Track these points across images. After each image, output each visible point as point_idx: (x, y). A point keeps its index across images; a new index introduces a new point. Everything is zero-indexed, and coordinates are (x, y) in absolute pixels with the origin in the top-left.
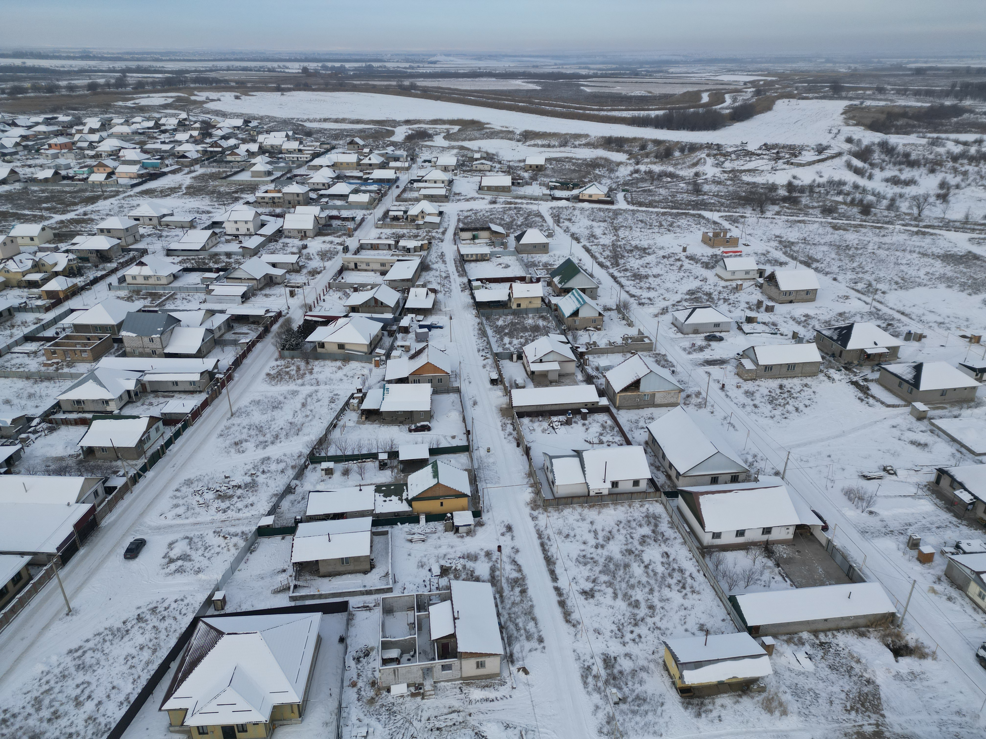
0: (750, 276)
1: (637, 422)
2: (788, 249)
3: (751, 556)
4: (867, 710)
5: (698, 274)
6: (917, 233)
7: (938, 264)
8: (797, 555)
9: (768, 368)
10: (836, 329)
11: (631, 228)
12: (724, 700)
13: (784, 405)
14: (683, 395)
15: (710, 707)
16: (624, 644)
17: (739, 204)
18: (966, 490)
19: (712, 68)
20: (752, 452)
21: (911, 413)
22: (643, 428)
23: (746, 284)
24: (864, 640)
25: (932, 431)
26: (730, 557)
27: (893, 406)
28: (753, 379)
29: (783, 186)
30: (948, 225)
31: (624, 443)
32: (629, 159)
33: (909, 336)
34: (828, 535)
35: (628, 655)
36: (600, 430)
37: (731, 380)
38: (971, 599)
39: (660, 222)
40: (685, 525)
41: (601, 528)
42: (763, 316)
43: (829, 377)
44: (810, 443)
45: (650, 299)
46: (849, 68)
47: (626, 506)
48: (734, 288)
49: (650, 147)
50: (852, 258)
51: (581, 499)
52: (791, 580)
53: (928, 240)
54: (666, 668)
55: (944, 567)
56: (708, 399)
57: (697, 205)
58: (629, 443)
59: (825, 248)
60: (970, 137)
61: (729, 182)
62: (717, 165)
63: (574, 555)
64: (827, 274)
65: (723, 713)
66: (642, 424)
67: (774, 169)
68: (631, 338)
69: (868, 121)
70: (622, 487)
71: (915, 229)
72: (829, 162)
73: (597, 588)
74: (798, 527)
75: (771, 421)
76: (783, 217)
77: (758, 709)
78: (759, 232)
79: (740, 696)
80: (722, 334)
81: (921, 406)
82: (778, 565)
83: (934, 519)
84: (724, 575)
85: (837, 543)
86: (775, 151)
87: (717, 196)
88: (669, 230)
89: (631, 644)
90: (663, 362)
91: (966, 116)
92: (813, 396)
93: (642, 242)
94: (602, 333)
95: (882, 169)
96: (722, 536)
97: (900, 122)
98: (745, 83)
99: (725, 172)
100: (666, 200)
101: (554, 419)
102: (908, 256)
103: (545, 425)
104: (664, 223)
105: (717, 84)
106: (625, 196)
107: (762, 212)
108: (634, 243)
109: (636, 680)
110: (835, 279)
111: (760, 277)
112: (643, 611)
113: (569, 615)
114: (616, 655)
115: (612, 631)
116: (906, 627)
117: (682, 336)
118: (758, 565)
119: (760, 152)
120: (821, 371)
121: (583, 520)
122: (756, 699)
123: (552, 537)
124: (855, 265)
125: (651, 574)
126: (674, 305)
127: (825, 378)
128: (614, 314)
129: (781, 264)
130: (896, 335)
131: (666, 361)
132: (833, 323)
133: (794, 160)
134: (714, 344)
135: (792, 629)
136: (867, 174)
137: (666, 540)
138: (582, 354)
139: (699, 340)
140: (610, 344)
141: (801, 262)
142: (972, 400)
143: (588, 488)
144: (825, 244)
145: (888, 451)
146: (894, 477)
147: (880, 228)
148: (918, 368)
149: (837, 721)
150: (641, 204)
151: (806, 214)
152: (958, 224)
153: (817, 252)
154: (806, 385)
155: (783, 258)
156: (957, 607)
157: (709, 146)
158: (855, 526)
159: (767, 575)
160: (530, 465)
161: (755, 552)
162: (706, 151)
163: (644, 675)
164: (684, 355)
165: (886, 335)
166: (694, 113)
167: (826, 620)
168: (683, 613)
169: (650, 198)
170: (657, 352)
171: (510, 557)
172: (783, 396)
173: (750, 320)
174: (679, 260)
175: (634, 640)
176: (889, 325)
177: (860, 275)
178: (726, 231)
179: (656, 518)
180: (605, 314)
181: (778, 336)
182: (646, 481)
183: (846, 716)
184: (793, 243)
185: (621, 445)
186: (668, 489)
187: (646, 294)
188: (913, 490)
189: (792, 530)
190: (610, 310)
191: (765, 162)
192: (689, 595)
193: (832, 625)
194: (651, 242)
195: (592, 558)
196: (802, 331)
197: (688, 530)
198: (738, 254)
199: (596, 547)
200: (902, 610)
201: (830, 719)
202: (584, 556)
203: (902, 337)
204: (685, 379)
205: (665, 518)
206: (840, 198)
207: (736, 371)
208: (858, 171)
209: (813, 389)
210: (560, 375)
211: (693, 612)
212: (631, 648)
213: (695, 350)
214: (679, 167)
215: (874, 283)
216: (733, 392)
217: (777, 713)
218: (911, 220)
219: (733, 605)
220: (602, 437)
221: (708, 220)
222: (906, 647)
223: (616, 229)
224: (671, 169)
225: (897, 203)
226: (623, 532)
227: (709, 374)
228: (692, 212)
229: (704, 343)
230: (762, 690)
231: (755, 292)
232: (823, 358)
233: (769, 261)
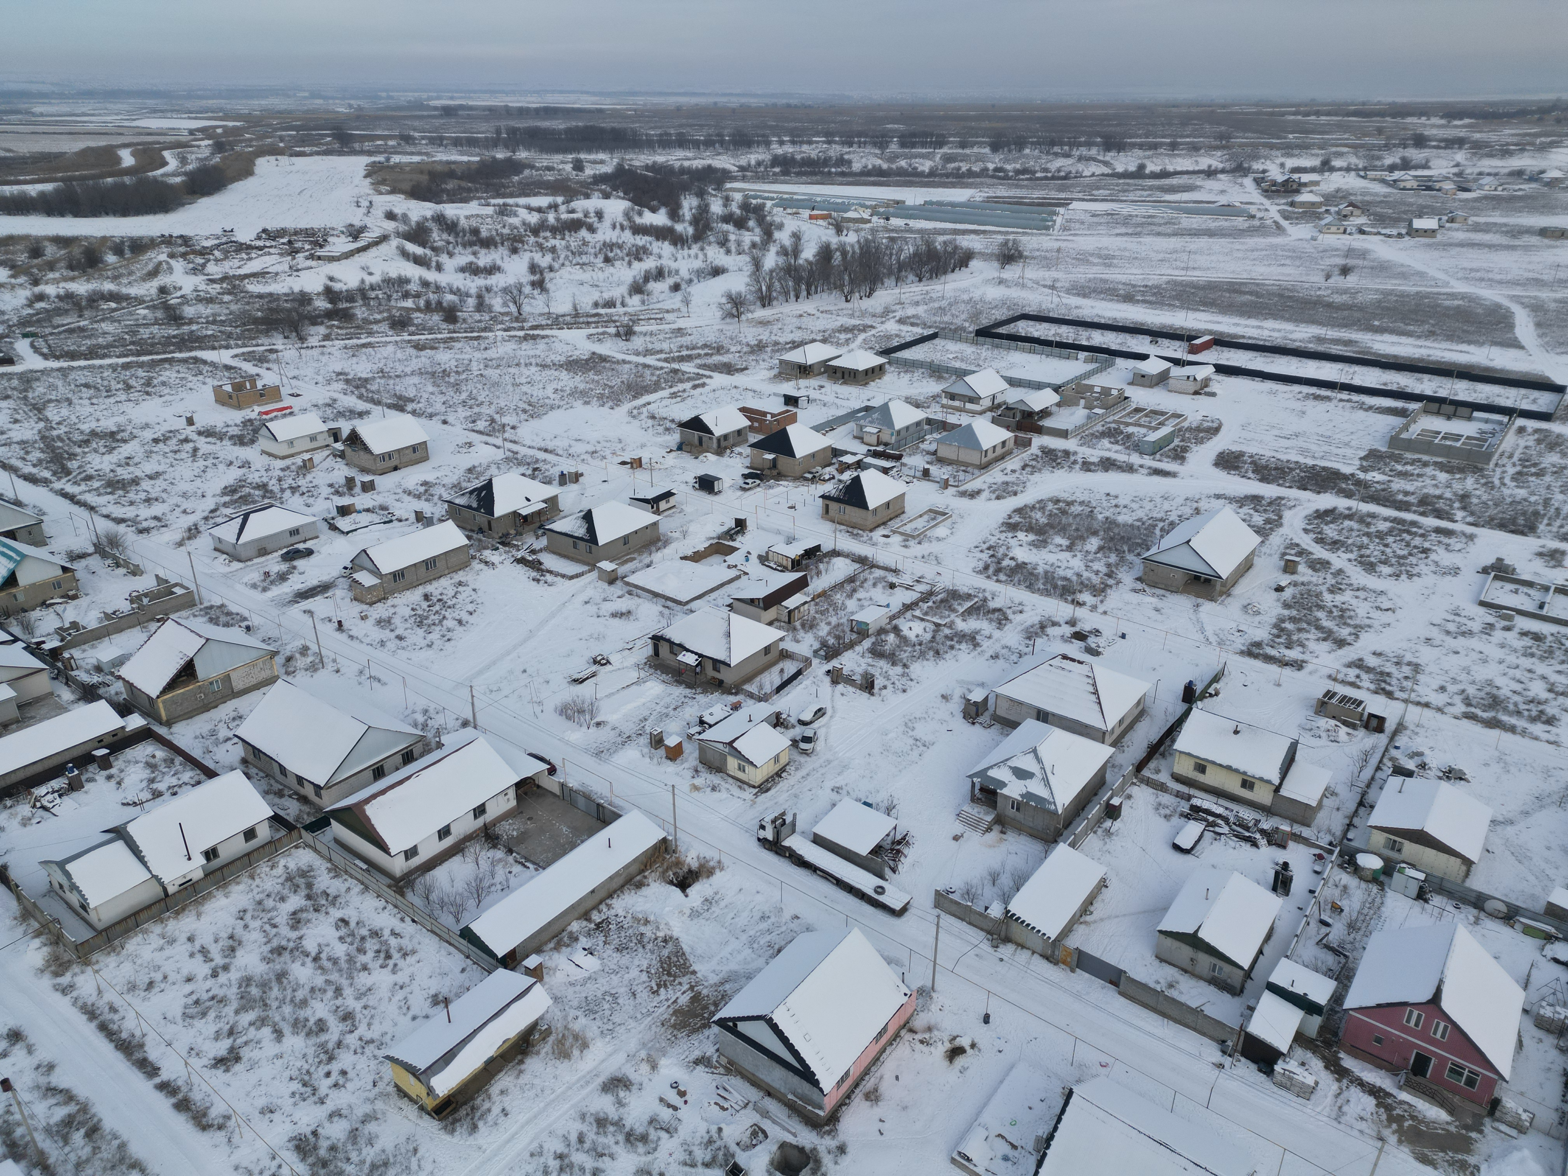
0: (320, 442)
1: (213, 733)
2: (363, 390)
3: (470, 858)
4: (675, 977)
5: (230, 458)
6: (525, 338)
7: (564, 375)
8: (530, 825)
9: (398, 575)
10: (471, 492)
11: (70, 402)
12: (504, 1080)
13: (441, 621)
14: (279, 660)
15: (487, 1105)
16: (322, 1102)
17: (261, 332)
18: (688, 650)
19: (119, 106)
20: (419, 708)
21: (600, 578)
22: (228, 739)
23: (318, 457)
24: (645, 891)
25: (630, 593)
26: (440, 874)
27: (577, 576)
28: (383, 599)
29: (318, 294)
30: (557, 322)
31: (203, 777)
32: (12, 276)
33: (563, 479)
34: (559, 778)
35: (336, 1114)
36: (146, 774)
37: (349, 611)
38: (733, 777)
39: (125, 382)
40: (358, 862)
41: (212, 939)
42: (362, 500)
43: (486, 563)
44: (494, 663)
45: (156, 518)
46: (350, 106)
47: (245, 879)
48: (300, 468)
49: (50, 250)
50: (456, 387)
51: (154, 909)
52: (534, 863)
53: (541, 345)
54: (402, 1093)
55: (696, 754)
56: (324, 652)
57: (184, 343)
58: (211, 774)
59: (416, 380)
60: (542, 201)
61: (227, 298)
62: (195, 271)
63: (176, 1011)
64: (431, 416)
65: (507, 1101)
66: (223, 733)
67: (295, 270)
68: (146, 595)
69: (407, 186)
70: (225, 855)
71: (521, 333)
72: (373, 252)
73: (239, 1041)
74: (519, 785)
75: (430, 653)
76: (337, 342)
77: (550, 1063)
78: (308, 371)
79: (521, 1062)
80: (309, 544)
81: (606, 565)
82: (510, 851)
83: (668, 700)
84: (442, 904)
85: (572, 783)
86: (285, 240)
87: (214, 322)
88: (148, 393)
89: (334, 1094)
90: (223, 619)
91: (527, 172)
92: (474, 596)
93: (101, 423)
94: (82, 602)
95: (451, 255)
96: (419, 849)
97: (450, 185)
98: (192, 132)
99: (213, 281)
100: (119, 341)
101: (41, 791)
102: (526, 372)
103: (24, 809)
104: (132, 382)
105: (140, 134)
106: (32, 346)
107: (302, 339)
108: (86, 427)
109: (362, 1142)
110: (445, 422)
111: (336, 441)
112: (335, 1029)
113: (205, 1115)
114: (313, 1127)
115: (293, 1094)
116: (682, 848)
117: (241, 565)
118: (484, 865)
119: (260, 243)
120: (474, 557)
121: (172, 942)
122: (543, 1052)
123: (118, 1002)
124: (464, 396)
125: (328, 965)
126: (206, 519)
127: (482, 566)
128: (94, 562)
129: (361, 415)
130: (548, 481)
131: (229, 614)
132: (464, 485)
133: (320, 252)
134: (300, 563)
135: (556, 928)
136: (434, 264)
137: (334, 901)
138: (55, 653)
139: (274, 564)
140: (107, 616)
141: (390, 406)
142: (659, 540)
143: (162, 885)
144: (413, 373)
145: (591, 636)
146: (608, 668)
147: (477, 338)
148: (588, 517)
149: (649, 1013)
150: (73, 356)
151: (370, 333)
152: (568, 318)
153: (408, 387)
154: (460, 584)
155: (361, 406)
156: (723, 795)
157: (167, 240)
158: (586, 751)
159: (500, 874)
160: (19, 897)
161: (474, 849)
162: (165, 249)
163: (372, 1127)
164: (256, 595)
165: (536, 484)
166: (115, 185)
167: (593, 892)
168: (400, 995)
169: (88, 342)
170: (206, 604)
171: (38, 1087)
172: (435, 609)
173: (344, 511)
174: (186, 440)
175: (336, 1085)
176: (535, 470)
177: (476, 410)
178: (253, 379)
179: (305, 874)
180: (77, 566)
181: (396, 523)
182: (266, 824)
183: (657, 999)
184: (366, 380)
185: (199, 783)
186: (308, 820)
187: (145, 512)
188: (634, 675)
189: (512, 794)
190: (82, 556)
191: (274, 258)
192: (401, 963)
193: (602, 894)
194: (121, 419)
195: (213, 998)
196: (427, 508)
197: (365, 867)
198: (287, 412)
199: (215, 974)
200: (672, 830)
201: (639, 1016)
202: (197, 1002)
203: (556, 482)
204: (274, 633)
205: (321, 866)
206: (409, 303)
207: (350, 595)
208: (418, 261)
209: (472, 586)
210: (20, 707)
211: (415, 986)
212: (338, 1100)
213: (272, 583)
214: (125, 281)
215: (497, 417)
216: (358, 628)
217: (576, 1052)
218: (511, 321)
219: (469, 941)
220: (155, 786)
221: (213, 364)
222: (690, 871)
223: (38, 408)
224: (108, 286)
225: (487, 300)
226: (255, 924)
227: (310, 613)
228: (177, 355)
229: (284, 567)
230: (548, 1032)
231: (337, 466)
232: (469, 538)
233: (341, 414)
